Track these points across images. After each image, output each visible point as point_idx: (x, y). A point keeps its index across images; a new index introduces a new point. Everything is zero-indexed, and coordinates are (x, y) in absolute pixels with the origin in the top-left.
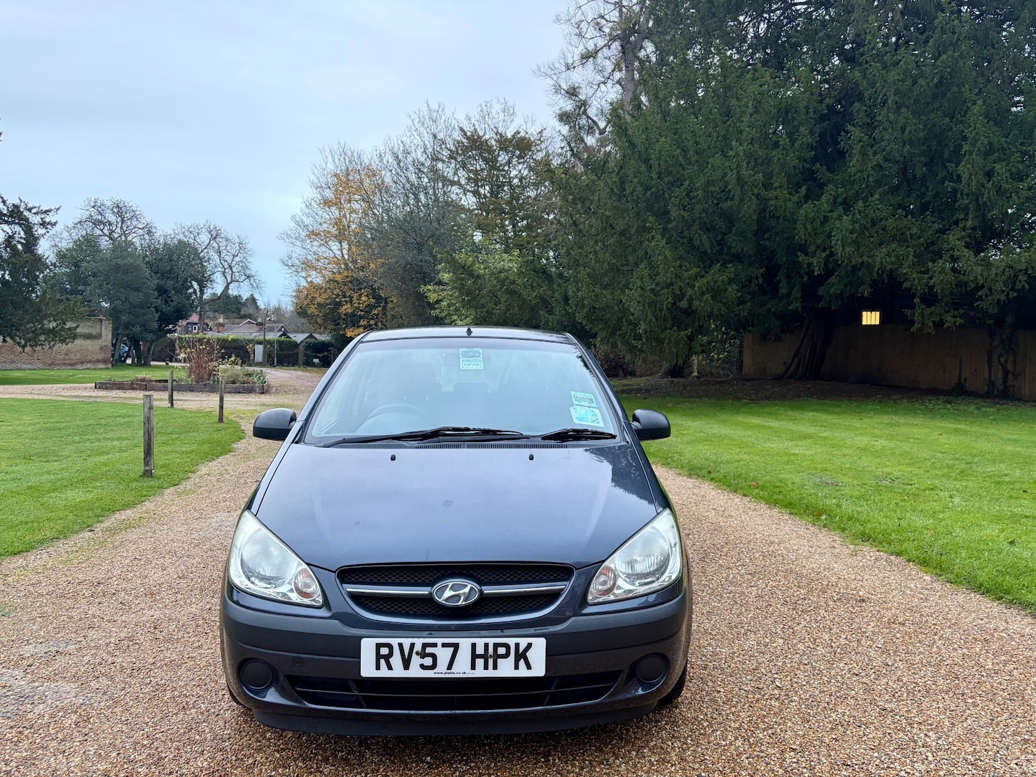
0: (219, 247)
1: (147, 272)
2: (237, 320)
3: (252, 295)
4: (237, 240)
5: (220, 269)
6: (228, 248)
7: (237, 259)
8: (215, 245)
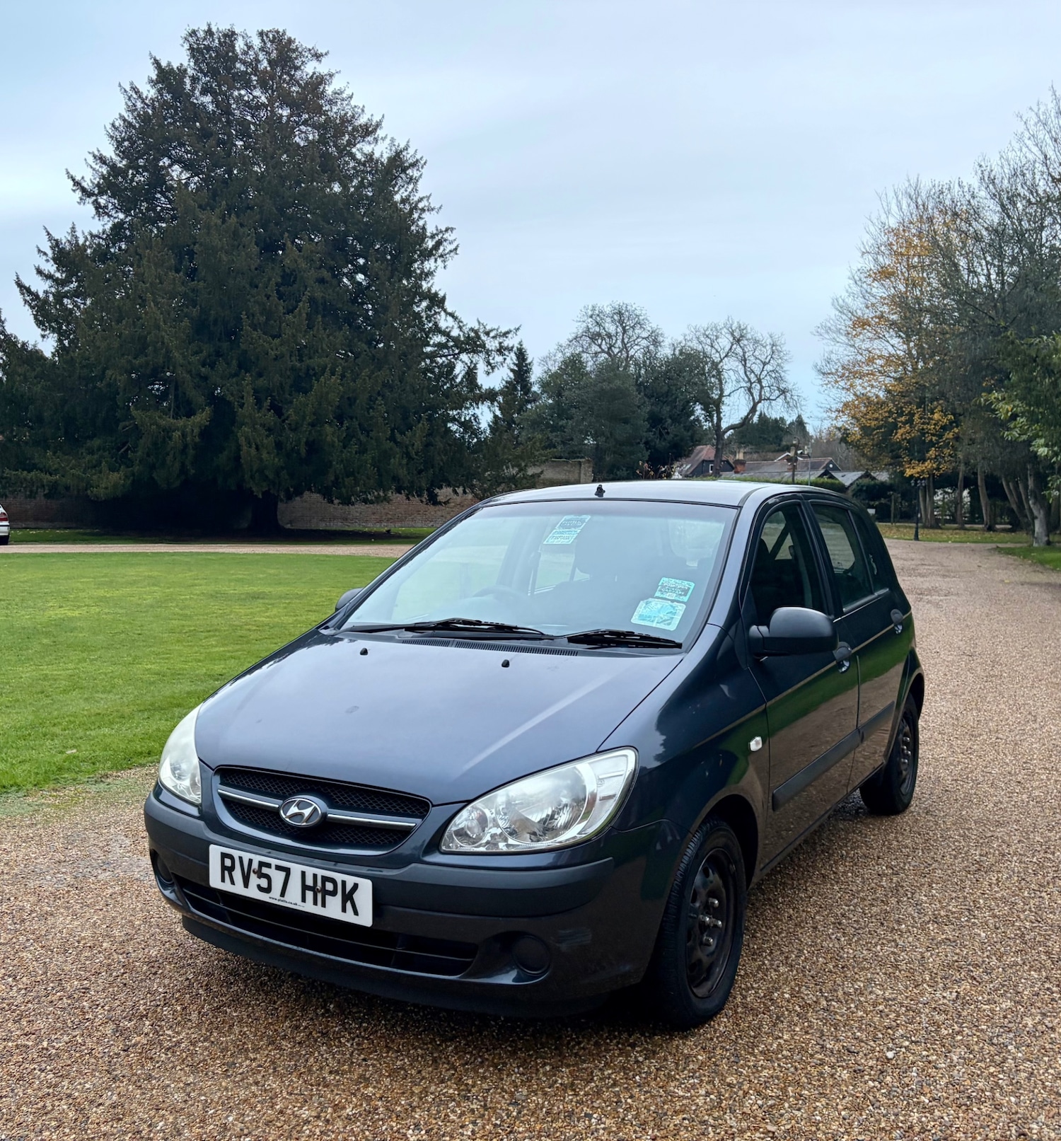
0: (744, 353)
1: (637, 398)
2: (770, 455)
3: (799, 417)
4: (769, 341)
5: (744, 384)
6: (757, 353)
7: (768, 368)
8: (739, 350)
